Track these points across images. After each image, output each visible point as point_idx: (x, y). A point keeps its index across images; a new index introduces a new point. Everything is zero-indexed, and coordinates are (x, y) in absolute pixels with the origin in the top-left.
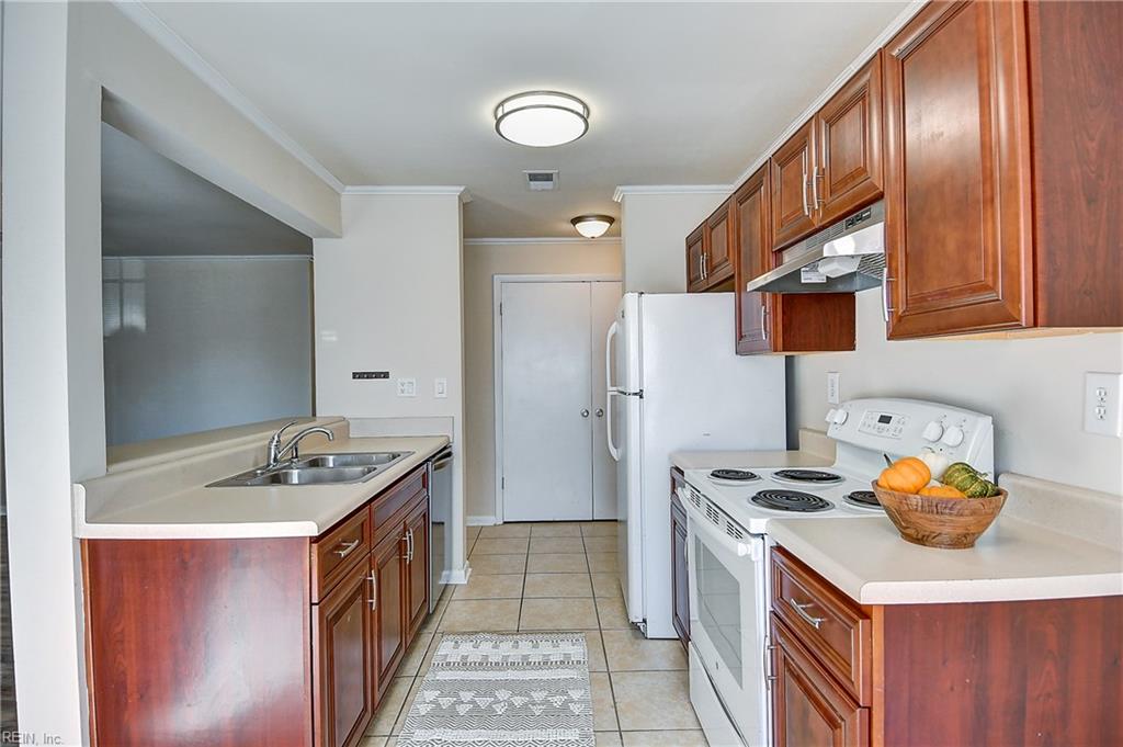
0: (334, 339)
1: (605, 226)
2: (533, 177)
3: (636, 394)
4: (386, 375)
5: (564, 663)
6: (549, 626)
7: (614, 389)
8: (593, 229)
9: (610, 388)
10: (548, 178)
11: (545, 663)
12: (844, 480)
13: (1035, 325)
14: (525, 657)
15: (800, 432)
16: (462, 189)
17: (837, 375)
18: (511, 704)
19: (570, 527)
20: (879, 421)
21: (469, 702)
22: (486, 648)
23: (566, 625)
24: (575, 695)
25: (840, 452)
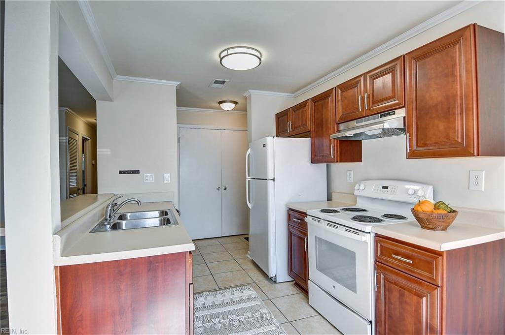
0: (109, 153)
1: (233, 106)
2: (216, 82)
3: (272, 180)
4: (138, 172)
5: (250, 299)
6: (232, 285)
7: (250, 177)
8: (228, 107)
9: (247, 177)
10: (223, 83)
11: (241, 300)
12: (368, 211)
13: (478, 155)
14: (232, 299)
15: (333, 194)
16: (179, 83)
17: (352, 171)
18: (238, 320)
19: (214, 240)
20: (383, 188)
21: (218, 323)
22: (211, 299)
23: (239, 283)
24: (264, 311)
25: (358, 200)
